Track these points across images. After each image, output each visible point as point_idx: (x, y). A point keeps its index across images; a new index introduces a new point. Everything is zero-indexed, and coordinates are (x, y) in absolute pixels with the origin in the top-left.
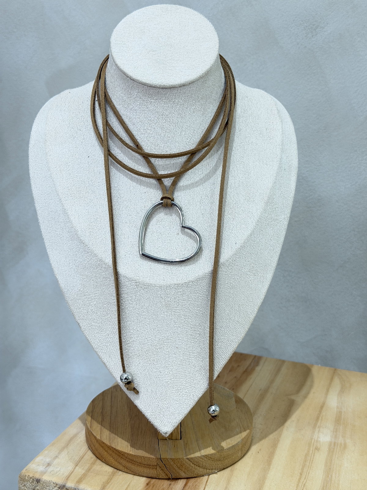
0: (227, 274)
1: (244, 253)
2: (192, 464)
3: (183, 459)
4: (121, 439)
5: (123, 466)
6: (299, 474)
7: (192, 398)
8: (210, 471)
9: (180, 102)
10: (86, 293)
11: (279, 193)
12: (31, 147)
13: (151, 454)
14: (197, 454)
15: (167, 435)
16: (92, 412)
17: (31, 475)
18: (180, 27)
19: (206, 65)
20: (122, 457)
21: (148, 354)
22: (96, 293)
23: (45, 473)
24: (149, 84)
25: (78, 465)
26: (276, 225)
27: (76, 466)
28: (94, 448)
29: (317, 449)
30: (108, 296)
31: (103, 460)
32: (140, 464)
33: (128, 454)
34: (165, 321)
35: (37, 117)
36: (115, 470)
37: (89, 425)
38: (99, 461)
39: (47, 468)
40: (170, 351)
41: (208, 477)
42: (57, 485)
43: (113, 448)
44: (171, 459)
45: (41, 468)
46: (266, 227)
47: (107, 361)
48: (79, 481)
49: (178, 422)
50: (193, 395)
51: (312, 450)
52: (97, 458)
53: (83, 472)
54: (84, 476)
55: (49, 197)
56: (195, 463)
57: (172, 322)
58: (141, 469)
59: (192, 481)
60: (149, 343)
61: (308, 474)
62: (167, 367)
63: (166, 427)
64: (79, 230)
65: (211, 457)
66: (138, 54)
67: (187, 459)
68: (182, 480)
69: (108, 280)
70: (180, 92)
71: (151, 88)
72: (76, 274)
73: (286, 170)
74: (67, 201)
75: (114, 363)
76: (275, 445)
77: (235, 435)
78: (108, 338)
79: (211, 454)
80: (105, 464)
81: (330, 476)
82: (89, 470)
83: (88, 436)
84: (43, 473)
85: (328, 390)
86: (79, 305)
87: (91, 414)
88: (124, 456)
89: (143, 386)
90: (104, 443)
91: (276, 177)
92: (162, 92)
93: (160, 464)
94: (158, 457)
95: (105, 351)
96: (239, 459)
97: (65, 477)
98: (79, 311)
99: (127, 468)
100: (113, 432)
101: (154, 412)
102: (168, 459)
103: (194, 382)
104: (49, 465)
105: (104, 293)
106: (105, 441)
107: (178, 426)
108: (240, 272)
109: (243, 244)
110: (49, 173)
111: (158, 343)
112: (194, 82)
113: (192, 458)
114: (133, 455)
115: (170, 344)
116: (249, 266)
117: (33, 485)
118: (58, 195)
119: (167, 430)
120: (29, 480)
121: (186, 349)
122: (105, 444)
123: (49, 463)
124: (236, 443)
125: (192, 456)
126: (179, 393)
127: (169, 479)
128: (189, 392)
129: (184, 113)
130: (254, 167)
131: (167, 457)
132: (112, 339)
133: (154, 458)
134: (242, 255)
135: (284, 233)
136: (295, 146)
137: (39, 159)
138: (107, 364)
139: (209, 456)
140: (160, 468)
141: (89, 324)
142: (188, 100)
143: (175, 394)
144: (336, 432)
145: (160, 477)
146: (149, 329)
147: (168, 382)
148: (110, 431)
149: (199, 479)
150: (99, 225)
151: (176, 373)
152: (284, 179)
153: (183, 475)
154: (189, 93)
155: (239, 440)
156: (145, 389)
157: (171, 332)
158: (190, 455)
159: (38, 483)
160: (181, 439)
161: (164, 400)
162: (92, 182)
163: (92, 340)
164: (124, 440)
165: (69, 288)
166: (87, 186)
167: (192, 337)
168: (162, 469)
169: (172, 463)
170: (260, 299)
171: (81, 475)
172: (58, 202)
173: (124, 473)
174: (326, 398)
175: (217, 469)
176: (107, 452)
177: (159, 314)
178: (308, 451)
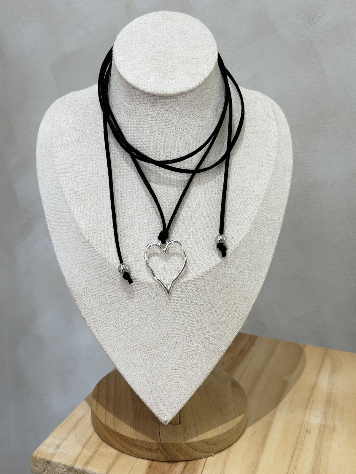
0: (224, 273)
1: (240, 253)
2: (190, 448)
3: (182, 443)
4: (124, 423)
5: (127, 449)
6: (290, 457)
7: (190, 389)
8: (207, 454)
9: (180, 110)
10: (91, 290)
11: (275, 194)
12: (38, 148)
13: (152, 439)
14: (195, 439)
15: (167, 423)
16: (98, 395)
17: (42, 457)
18: (180, 35)
19: (205, 73)
20: (125, 441)
21: (149, 349)
22: (100, 290)
23: (55, 455)
24: (150, 93)
25: (85, 447)
26: (271, 225)
27: (84, 448)
28: (99, 431)
29: (308, 431)
30: (111, 294)
31: (108, 443)
32: (142, 448)
33: (131, 439)
34: (165, 317)
35: (43, 119)
36: (120, 453)
37: (94, 409)
38: (104, 444)
39: (57, 450)
40: (170, 346)
41: (206, 459)
42: (66, 466)
43: (117, 432)
44: (170, 444)
45: (51, 450)
46: (261, 227)
47: (111, 354)
48: (87, 463)
49: (177, 411)
50: (191, 387)
51: (303, 433)
52: (103, 440)
53: (90, 454)
54: (91, 457)
55: (55, 197)
56: (193, 448)
57: (172, 319)
58: (142, 452)
59: (191, 464)
60: (150, 338)
61: (299, 456)
62: (166, 360)
63: (166, 416)
64: (84, 231)
65: (208, 441)
66: (139, 63)
67: (186, 444)
68: (182, 463)
69: (111, 279)
70: (180, 100)
71: (152, 96)
72: (81, 272)
73: (281, 171)
74: (72, 203)
75: (117, 356)
76: (268, 428)
77: (230, 420)
78: (112, 333)
79: (208, 439)
80: (110, 446)
81: (319, 459)
82: (95, 452)
83: (94, 419)
84: (53, 455)
85: (319, 371)
86: (84, 301)
87: (96, 398)
88: (127, 440)
89: (144, 378)
90: (108, 427)
91: (271, 178)
92: (163, 100)
93: (161, 448)
94: (158, 442)
95: (109, 345)
96: (234, 441)
97: (73, 459)
98: (84, 306)
99: (129, 451)
100: (117, 416)
101: (155, 401)
102: (168, 444)
103: (192, 374)
104: (58, 447)
105: (108, 290)
106: (109, 426)
107: (177, 415)
108: (236, 271)
109: (239, 245)
110: (55, 175)
111: (158, 338)
112: (193, 90)
113: (190, 443)
114: (135, 439)
115: (170, 339)
116: (244, 265)
117: (44, 466)
118: (64, 196)
119: (167, 419)
120: (40, 461)
121: (184, 344)
122: (110, 428)
123: (58, 444)
124: (231, 427)
125: (190, 441)
126: (178, 384)
127: (168, 462)
128: (187, 383)
129: (183, 120)
130: (250, 170)
131: (167, 442)
132: (115, 334)
133: (155, 443)
134: (238, 255)
135: (278, 232)
136: (290, 147)
137: (46, 160)
138: (111, 357)
139: (206, 441)
140: (161, 451)
141: (94, 319)
142: (188, 108)
143: (175, 385)
144: (326, 414)
145: (161, 460)
146: (150, 325)
147: (168, 375)
148: (114, 415)
149: (197, 462)
150: (103, 226)
151: (175, 366)
152: (279, 180)
153: (182, 458)
154: (189, 101)
155: (234, 425)
156: (146, 380)
157: (171, 328)
158: (188, 440)
159: (48, 464)
160: (180, 423)
161: (164, 391)
162: (96, 184)
163: (96, 334)
164: (127, 424)
165: (75, 284)
166: (91, 188)
167: (190, 332)
168: (162, 453)
169: (171, 447)
170: (255, 296)
171: (88, 457)
172: (64, 203)
173: (128, 456)
174: (317, 379)
175: (214, 452)
176: (111, 435)
177: (159, 311)
178: (300, 434)
